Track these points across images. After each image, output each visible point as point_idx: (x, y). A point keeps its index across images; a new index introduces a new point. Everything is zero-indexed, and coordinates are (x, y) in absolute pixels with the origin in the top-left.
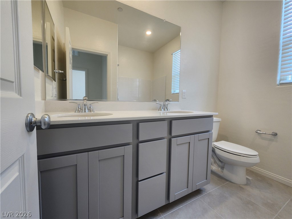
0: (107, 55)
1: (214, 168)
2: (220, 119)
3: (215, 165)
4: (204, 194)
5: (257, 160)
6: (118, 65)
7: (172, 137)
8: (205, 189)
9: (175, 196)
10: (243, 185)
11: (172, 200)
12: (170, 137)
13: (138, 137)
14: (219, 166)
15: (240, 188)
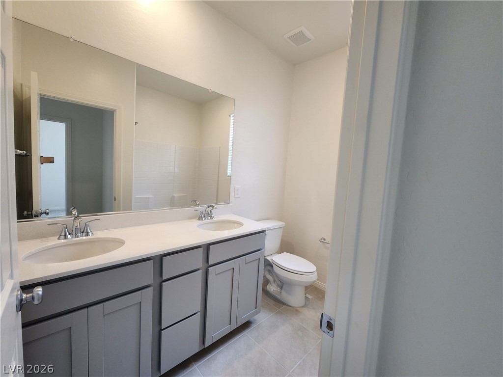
0: (115, 110)
1: (272, 290)
2: (284, 223)
3: (274, 285)
4: (253, 326)
5: (313, 278)
6: (136, 123)
7: (208, 266)
8: (256, 320)
9: (212, 336)
10: (300, 307)
11: (208, 344)
12: (206, 265)
13: (161, 275)
14: (278, 286)
15: (295, 311)
